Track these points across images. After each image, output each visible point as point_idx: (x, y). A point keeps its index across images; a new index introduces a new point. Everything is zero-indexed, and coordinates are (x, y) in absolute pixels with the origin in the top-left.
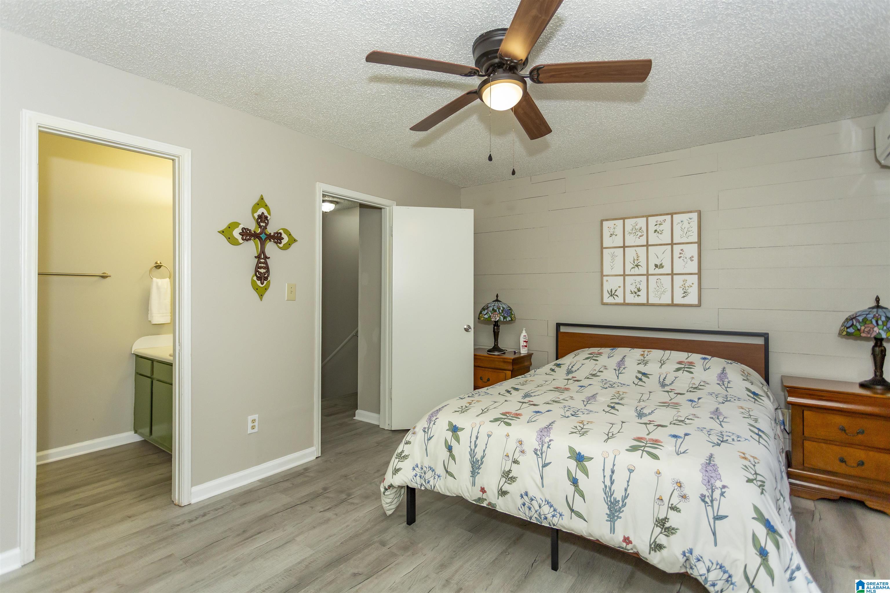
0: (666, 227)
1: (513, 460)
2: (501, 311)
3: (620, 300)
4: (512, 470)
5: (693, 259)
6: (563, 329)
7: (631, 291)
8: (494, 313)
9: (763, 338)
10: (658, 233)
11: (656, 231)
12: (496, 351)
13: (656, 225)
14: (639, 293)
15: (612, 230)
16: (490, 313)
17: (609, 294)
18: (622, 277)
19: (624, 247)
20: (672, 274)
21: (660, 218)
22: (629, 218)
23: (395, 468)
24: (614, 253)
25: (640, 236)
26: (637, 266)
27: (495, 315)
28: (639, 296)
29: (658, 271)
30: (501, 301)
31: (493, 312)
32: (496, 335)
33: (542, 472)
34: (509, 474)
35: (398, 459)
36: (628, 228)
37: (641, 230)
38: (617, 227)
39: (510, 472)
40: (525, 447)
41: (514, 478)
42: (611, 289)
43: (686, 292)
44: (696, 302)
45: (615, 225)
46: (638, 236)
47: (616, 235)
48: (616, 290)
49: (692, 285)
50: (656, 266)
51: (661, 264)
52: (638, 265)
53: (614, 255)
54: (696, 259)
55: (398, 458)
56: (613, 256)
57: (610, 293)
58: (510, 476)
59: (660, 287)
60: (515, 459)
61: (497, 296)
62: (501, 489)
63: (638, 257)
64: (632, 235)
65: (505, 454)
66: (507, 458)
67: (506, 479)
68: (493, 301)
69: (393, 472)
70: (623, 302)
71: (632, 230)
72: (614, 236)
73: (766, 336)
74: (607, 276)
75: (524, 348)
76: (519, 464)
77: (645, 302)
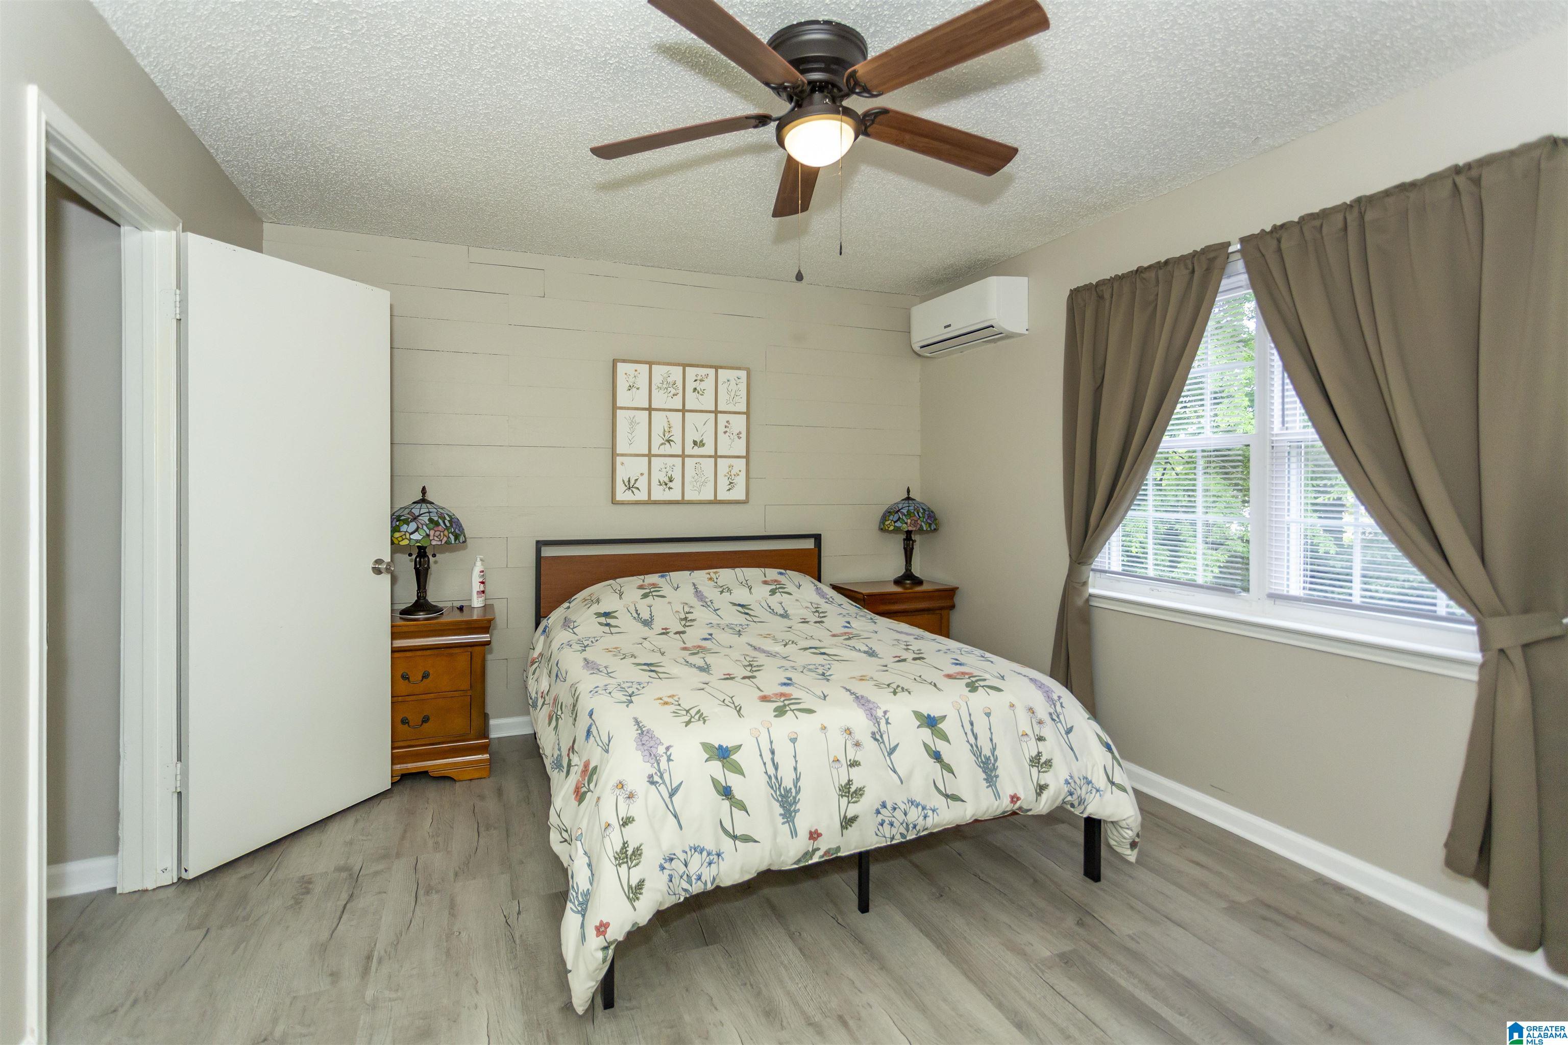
0: (709, 384)
1: (849, 763)
2: (448, 524)
3: (642, 496)
4: (852, 780)
5: (741, 436)
6: (547, 552)
7: (660, 482)
8: (436, 529)
9: (812, 540)
10: (698, 393)
11: (695, 389)
12: (422, 611)
13: (696, 381)
14: (670, 484)
15: (631, 380)
16: (425, 528)
17: (626, 486)
18: (647, 458)
19: (650, 409)
20: (716, 457)
21: (702, 371)
22: (659, 363)
23: (630, 887)
24: (634, 417)
25: (674, 395)
26: (669, 441)
27: (437, 533)
28: (671, 488)
29: (697, 451)
30: (433, 503)
31: (431, 525)
32: (422, 575)
33: (892, 763)
34: (850, 788)
35: (625, 866)
36: (656, 380)
37: (674, 386)
38: (639, 376)
39: (851, 783)
40: (858, 736)
41: (860, 789)
42: (629, 478)
43: (732, 483)
44: (742, 497)
45: (636, 371)
46: (671, 394)
47: (638, 389)
48: (636, 480)
49: (740, 473)
50: (695, 443)
51: (701, 441)
52: (671, 440)
53: (634, 420)
54: (744, 435)
55: (623, 863)
56: (633, 423)
57: (627, 484)
58: (852, 790)
59: (699, 475)
60: (850, 760)
61: (424, 491)
62: (845, 817)
63: (670, 428)
64: (662, 392)
65: (831, 760)
66: (837, 765)
67: (848, 797)
68: (414, 503)
69: (628, 898)
70: (647, 499)
71: (663, 383)
72: (634, 389)
73: (817, 538)
74: (622, 455)
75: (480, 595)
76: (859, 764)
77: (680, 498)
